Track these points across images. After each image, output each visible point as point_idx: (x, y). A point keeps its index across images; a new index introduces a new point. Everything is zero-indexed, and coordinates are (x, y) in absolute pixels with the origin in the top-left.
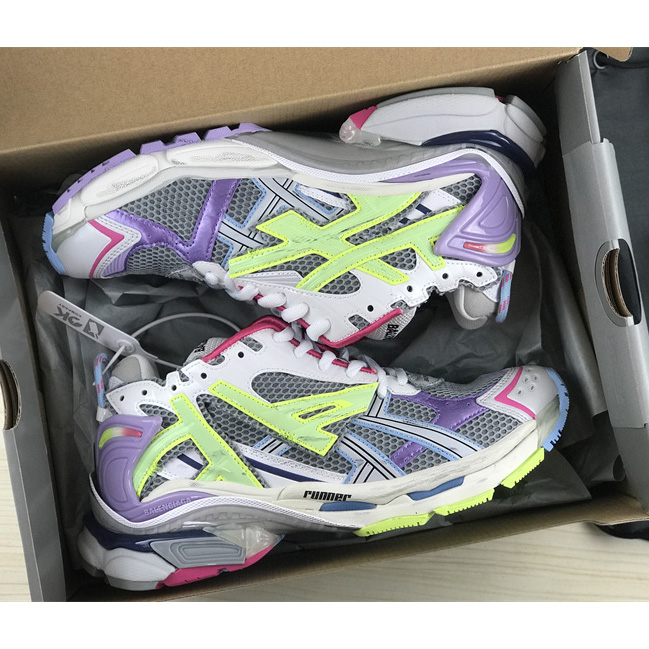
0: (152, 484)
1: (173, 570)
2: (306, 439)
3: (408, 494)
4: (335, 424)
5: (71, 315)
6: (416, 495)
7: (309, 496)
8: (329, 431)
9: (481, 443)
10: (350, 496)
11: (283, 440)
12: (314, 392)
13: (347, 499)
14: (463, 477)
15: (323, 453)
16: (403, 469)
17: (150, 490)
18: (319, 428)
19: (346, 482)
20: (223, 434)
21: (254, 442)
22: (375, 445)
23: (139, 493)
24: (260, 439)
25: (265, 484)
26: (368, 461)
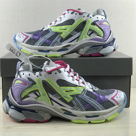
0: (26, 97)
1: (26, 118)
2: (65, 97)
3: (85, 116)
4: (73, 95)
5: (13, 50)
6: (87, 117)
7: (62, 110)
8: (71, 96)
9: (105, 108)
10: (72, 113)
11: (60, 96)
12: (70, 86)
13: (71, 113)
14: (99, 115)
15: (68, 101)
16: (86, 110)
17: (25, 98)
18: (69, 95)
19: (72, 109)
20: (46, 91)
21: (53, 94)
22: (81, 102)
23: (22, 98)
24: (54, 94)
25: (53, 104)
26: (78, 106)
